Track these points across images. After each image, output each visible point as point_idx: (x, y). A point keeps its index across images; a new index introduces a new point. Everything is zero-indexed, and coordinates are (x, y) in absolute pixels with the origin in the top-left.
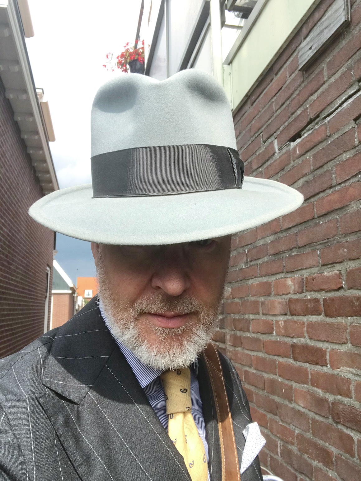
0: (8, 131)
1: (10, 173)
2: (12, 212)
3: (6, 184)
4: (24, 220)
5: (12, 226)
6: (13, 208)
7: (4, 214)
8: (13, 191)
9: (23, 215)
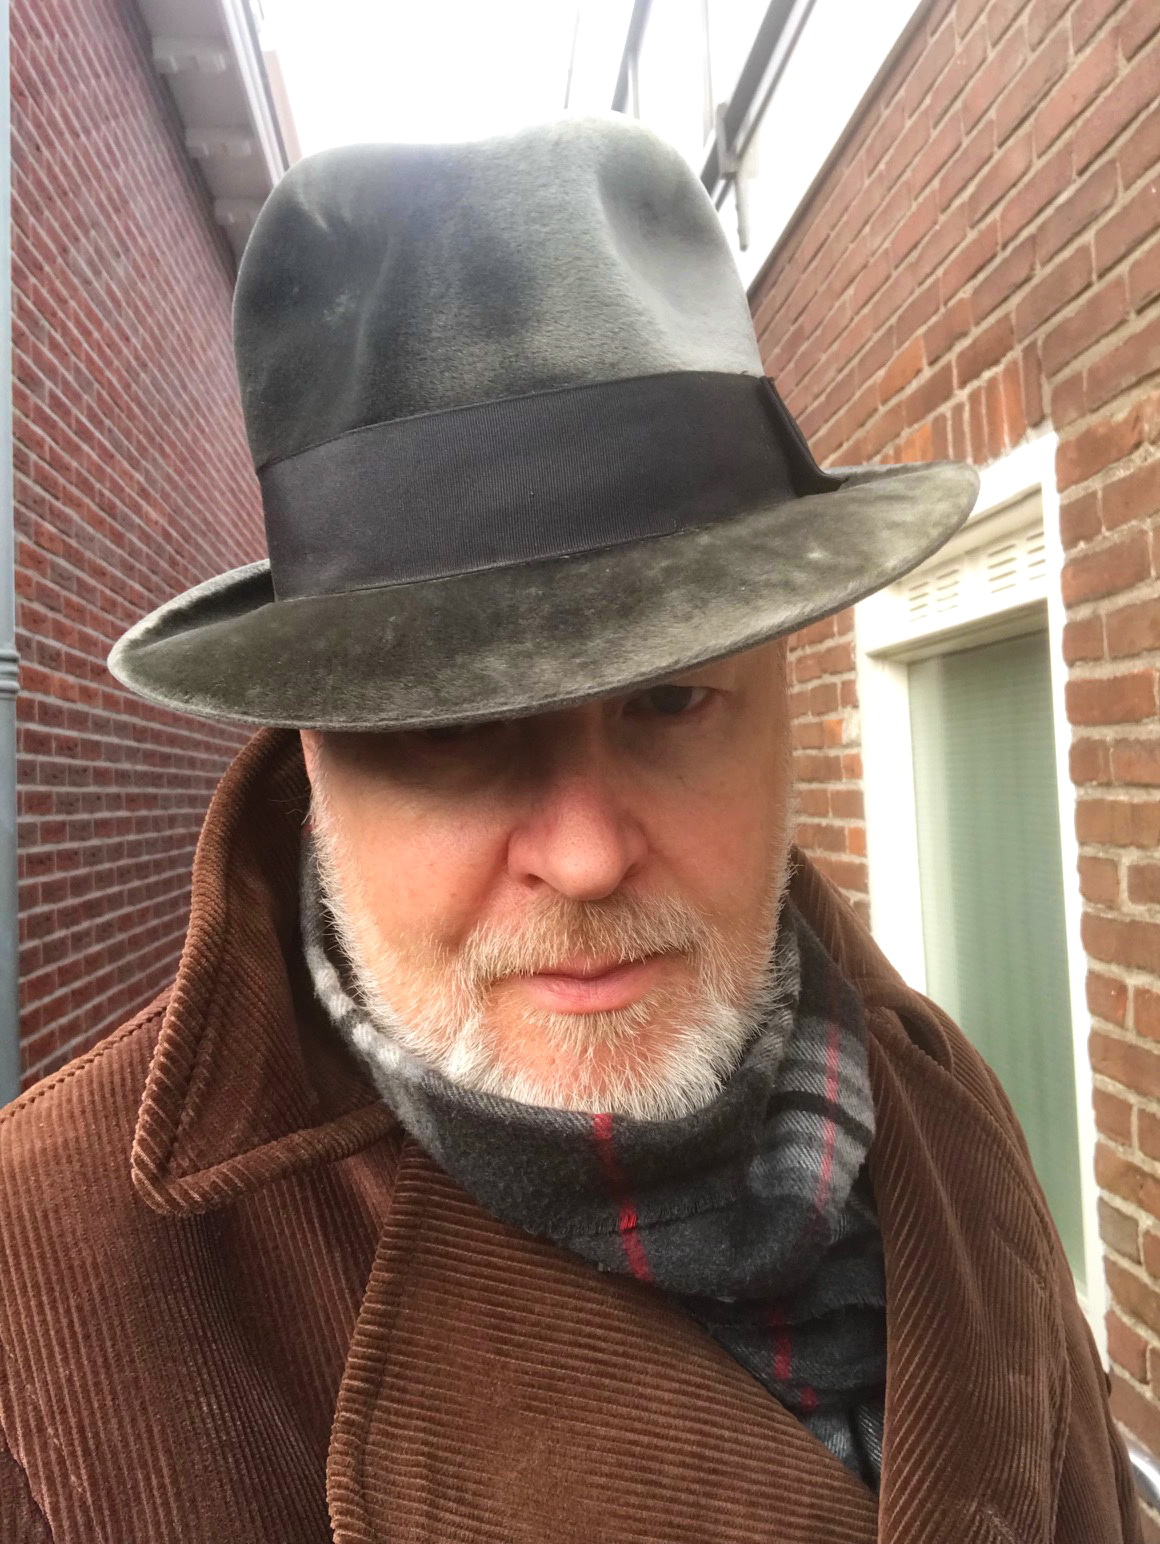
0: (133, 108)
1: (153, 286)
2: (173, 446)
3: (141, 330)
4: (223, 486)
5: (181, 503)
6: (176, 431)
7: (142, 450)
8: (172, 365)
9: (219, 465)
